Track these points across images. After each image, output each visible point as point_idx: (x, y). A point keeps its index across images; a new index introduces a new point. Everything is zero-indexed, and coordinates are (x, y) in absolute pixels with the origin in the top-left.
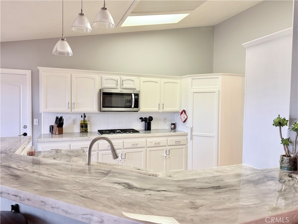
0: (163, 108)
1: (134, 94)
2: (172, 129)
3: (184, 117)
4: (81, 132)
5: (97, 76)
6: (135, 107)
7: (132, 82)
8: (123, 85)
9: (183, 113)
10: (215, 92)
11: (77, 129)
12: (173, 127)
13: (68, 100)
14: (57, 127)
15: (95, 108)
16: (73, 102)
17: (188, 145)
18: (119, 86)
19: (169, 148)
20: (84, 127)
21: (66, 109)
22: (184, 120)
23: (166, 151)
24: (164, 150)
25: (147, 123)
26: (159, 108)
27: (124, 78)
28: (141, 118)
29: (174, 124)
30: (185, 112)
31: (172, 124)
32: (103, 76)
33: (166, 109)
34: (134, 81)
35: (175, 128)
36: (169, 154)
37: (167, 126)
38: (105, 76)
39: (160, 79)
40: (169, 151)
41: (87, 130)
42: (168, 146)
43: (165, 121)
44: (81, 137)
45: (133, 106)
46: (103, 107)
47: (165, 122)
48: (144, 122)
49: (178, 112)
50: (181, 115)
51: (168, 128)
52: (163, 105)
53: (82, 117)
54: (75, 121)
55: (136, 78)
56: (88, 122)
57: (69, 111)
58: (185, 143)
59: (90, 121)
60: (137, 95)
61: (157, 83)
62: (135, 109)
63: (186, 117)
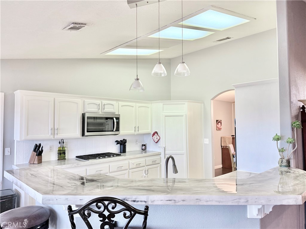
0: (138, 131)
1: (115, 118)
2: (143, 150)
3: (157, 138)
4: (58, 160)
5: (80, 100)
6: (116, 131)
7: (112, 106)
8: (104, 109)
9: (155, 134)
10: (183, 116)
11: (54, 156)
12: (144, 148)
13: (51, 126)
14: (36, 155)
15: (78, 133)
16: (56, 128)
17: (162, 163)
18: (100, 111)
19: (147, 168)
20: (62, 154)
21: (48, 135)
22: (157, 141)
23: (145, 171)
24: (143, 170)
25: (122, 146)
26: (135, 131)
27: (105, 102)
28: (117, 141)
29: (144, 145)
30: (157, 134)
31: (143, 145)
32: (85, 100)
33: (141, 132)
34: (113, 105)
35: (146, 148)
36: (147, 174)
37: (138, 148)
38: (88, 101)
39: (135, 104)
40: (148, 170)
41: (65, 157)
42: (146, 166)
43: (137, 142)
44: (58, 165)
45: (115, 130)
46: (87, 132)
47: (137, 144)
48: (119, 144)
49: (149, 134)
50: (153, 136)
51: (139, 150)
52: (138, 127)
53: (60, 143)
54: (52, 149)
55: (115, 102)
56: (66, 149)
57: (52, 137)
58: (159, 162)
59: (67, 148)
60: (118, 119)
61: (133, 107)
62: (117, 133)
63: (159, 138)
